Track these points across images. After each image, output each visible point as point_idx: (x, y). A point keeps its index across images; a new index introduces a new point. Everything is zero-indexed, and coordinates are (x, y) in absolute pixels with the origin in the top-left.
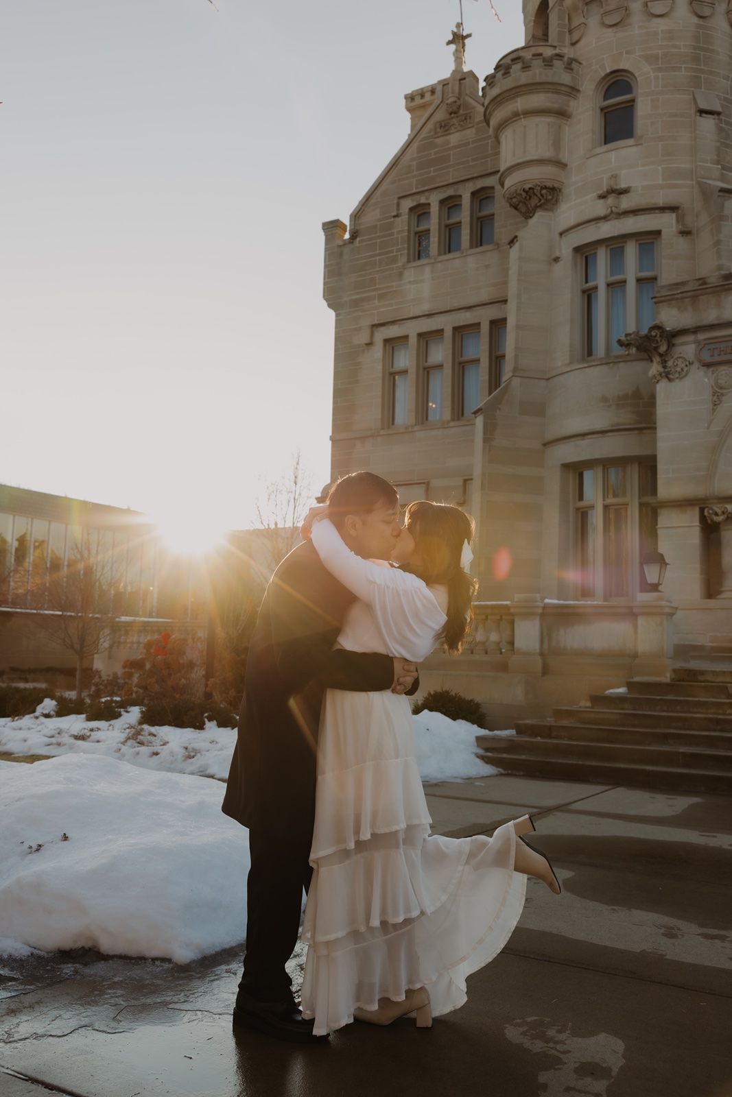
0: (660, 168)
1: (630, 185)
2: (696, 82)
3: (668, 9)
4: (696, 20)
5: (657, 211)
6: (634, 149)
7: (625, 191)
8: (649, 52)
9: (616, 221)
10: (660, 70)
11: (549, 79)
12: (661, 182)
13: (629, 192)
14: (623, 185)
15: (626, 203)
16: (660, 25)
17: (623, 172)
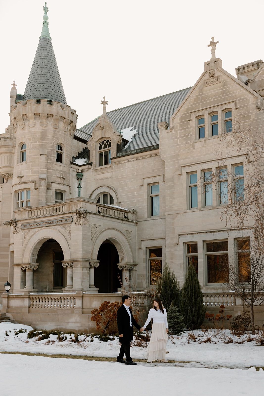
0: (30, 170)
1: (24, 175)
2: (41, 146)
3: (34, 125)
4: (42, 128)
5: (29, 183)
6: (25, 165)
7: (22, 177)
8: (29, 137)
9: (21, 185)
10: (31, 143)
11: (6, 144)
12: (30, 174)
13: (23, 177)
14: (22, 175)
15: (23, 180)
16: (32, 130)
17: (22, 171)
